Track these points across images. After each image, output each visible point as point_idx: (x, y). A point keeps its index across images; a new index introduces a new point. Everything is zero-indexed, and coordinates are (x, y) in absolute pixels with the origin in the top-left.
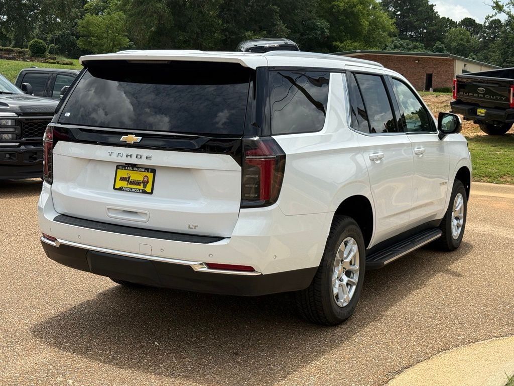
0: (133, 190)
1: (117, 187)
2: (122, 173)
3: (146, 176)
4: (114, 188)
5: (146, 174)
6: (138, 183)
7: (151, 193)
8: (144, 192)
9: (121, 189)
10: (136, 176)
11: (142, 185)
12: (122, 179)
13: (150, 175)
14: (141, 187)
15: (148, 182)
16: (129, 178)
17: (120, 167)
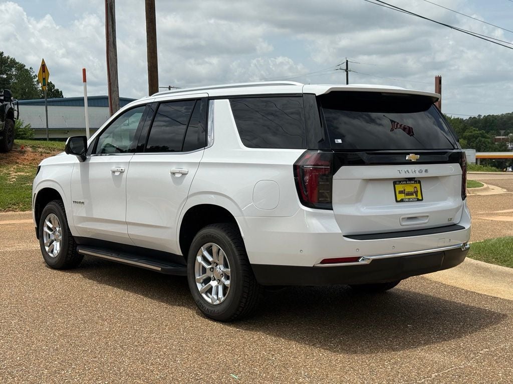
0: (411, 200)
1: (399, 199)
2: (399, 188)
3: (415, 187)
4: (397, 201)
5: (415, 185)
6: (411, 194)
7: (422, 200)
8: (418, 200)
9: (402, 201)
10: (409, 188)
11: (414, 194)
12: (401, 192)
13: (418, 186)
14: (414, 196)
15: (417, 191)
16: (405, 190)
17: (398, 183)
